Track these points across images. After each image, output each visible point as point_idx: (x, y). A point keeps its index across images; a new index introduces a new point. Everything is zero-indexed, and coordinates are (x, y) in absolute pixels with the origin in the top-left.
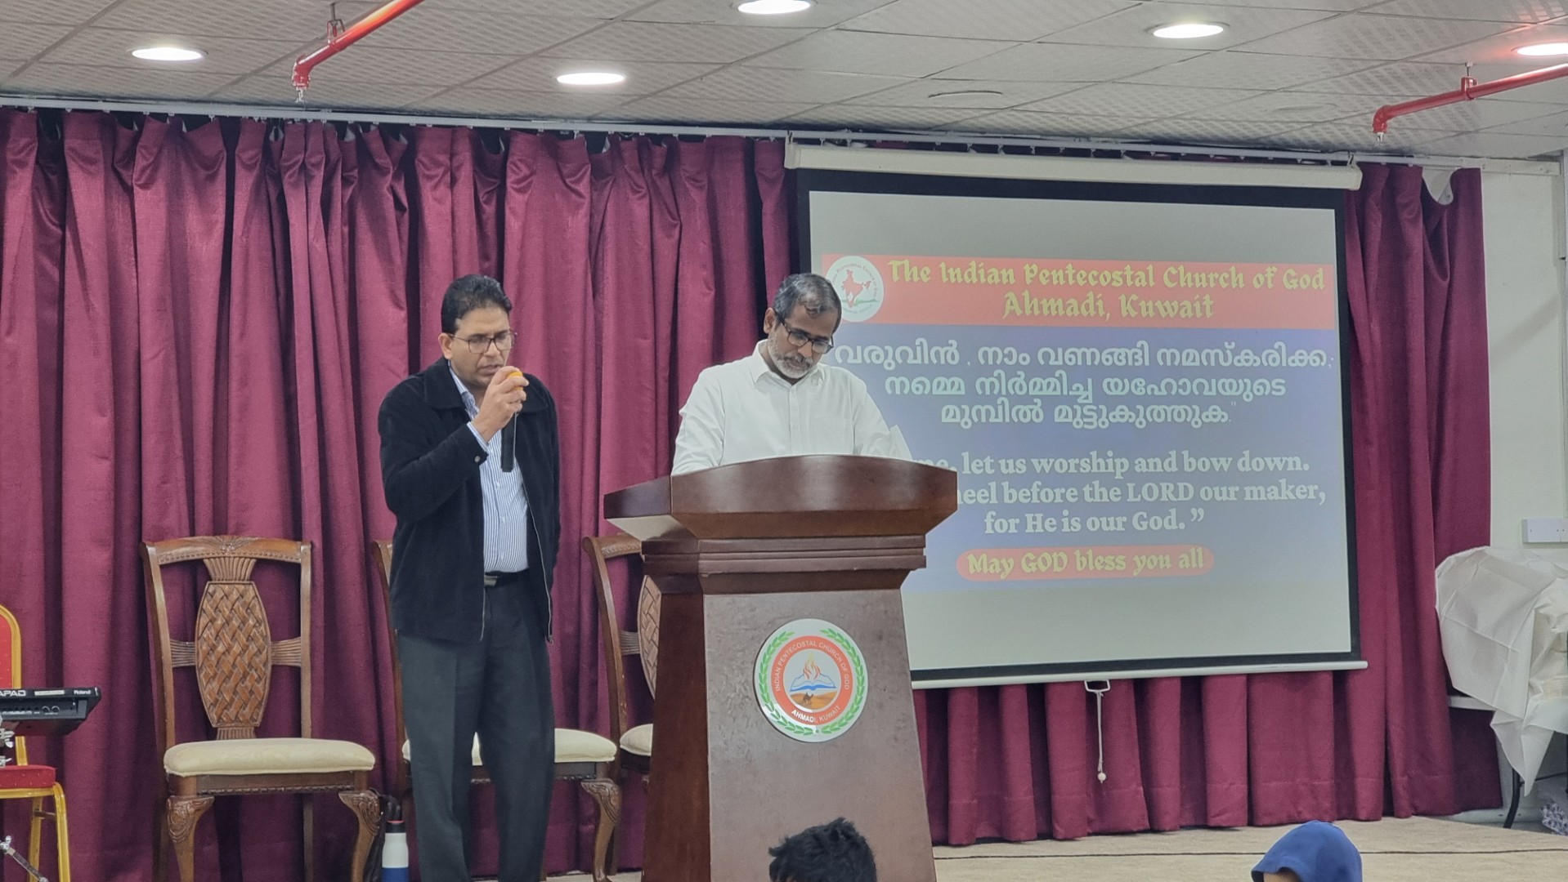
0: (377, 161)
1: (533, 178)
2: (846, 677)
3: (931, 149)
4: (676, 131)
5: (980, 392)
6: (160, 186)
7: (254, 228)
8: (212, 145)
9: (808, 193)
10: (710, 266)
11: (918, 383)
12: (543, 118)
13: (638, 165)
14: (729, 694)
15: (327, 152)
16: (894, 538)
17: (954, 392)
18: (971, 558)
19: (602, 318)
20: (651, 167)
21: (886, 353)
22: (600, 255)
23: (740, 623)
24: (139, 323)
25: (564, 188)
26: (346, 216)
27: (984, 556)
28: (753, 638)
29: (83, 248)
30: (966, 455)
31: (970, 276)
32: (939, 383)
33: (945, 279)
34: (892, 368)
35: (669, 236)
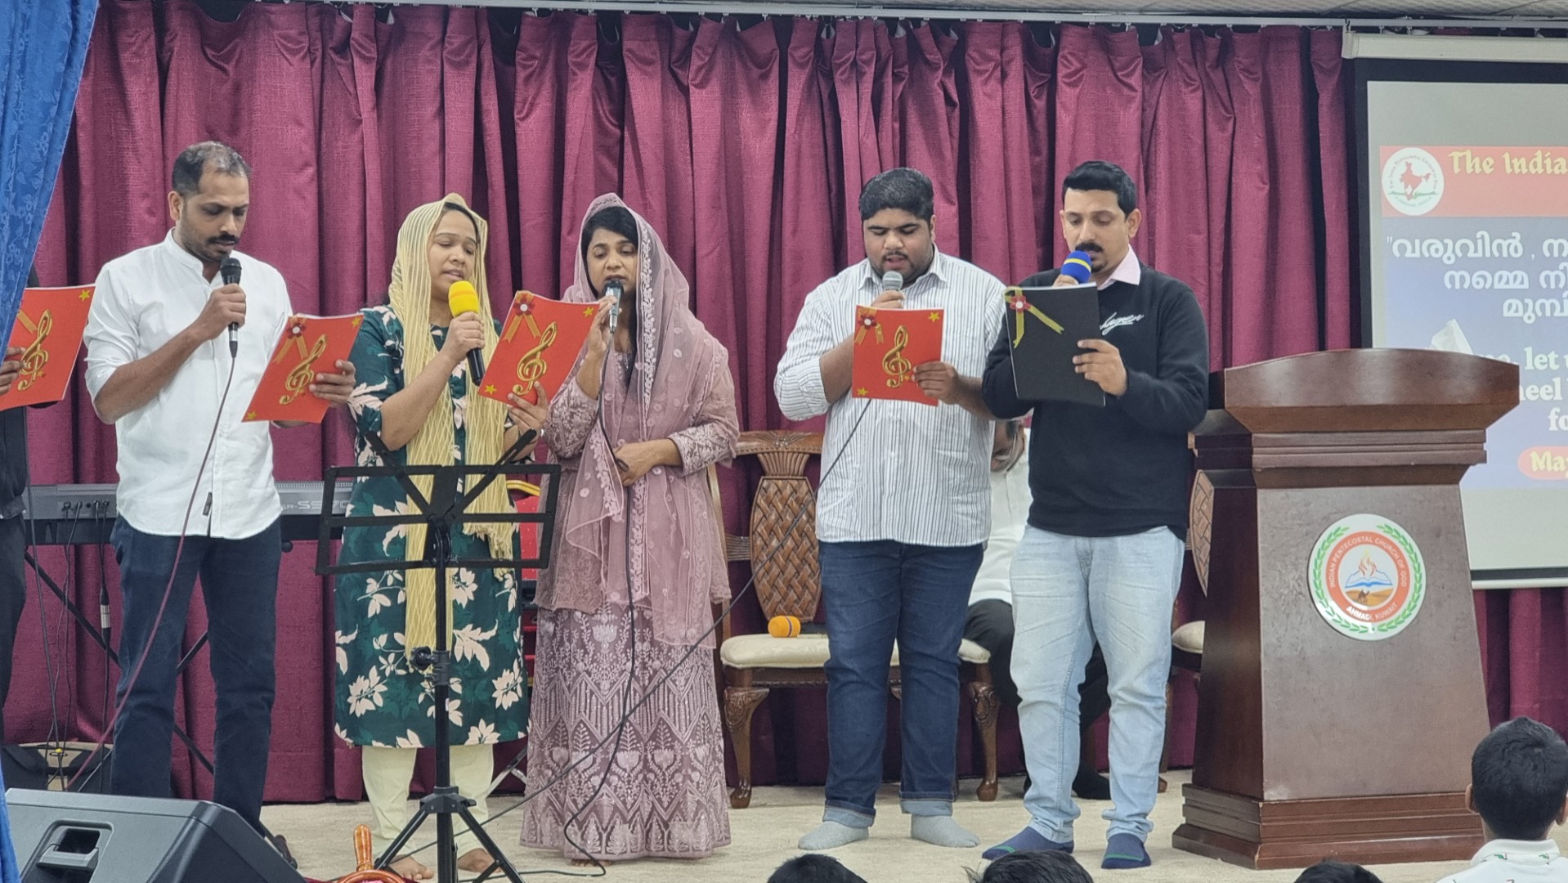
0: (928, 56)
1: (1084, 72)
2: (1403, 573)
3: (1497, 35)
4: (1230, 22)
5: (1544, 285)
6: (715, 86)
7: (806, 125)
8: (765, 44)
9: (1366, 86)
10: (1265, 160)
11: (1479, 276)
12: (1094, 11)
13: (1189, 57)
14: (1282, 590)
15: (878, 49)
16: (1452, 433)
17: (1517, 286)
18: (1534, 455)
19: (1155, 213)
20: (1205, 59)
21: (1446, 246)
22: (1153, 149)
23: (1294, 519)
24: (694, 220)
25: (1116, 81)
26: (897, 111)
27: (1548, 454)
28: (1307, 534)
29: (641, 147)
30: (1529, 351)
31: (1535, 166)
32: (1501, 277)
33: (1509, 170)
34: (1452, 261)
35: (1223, 130)
